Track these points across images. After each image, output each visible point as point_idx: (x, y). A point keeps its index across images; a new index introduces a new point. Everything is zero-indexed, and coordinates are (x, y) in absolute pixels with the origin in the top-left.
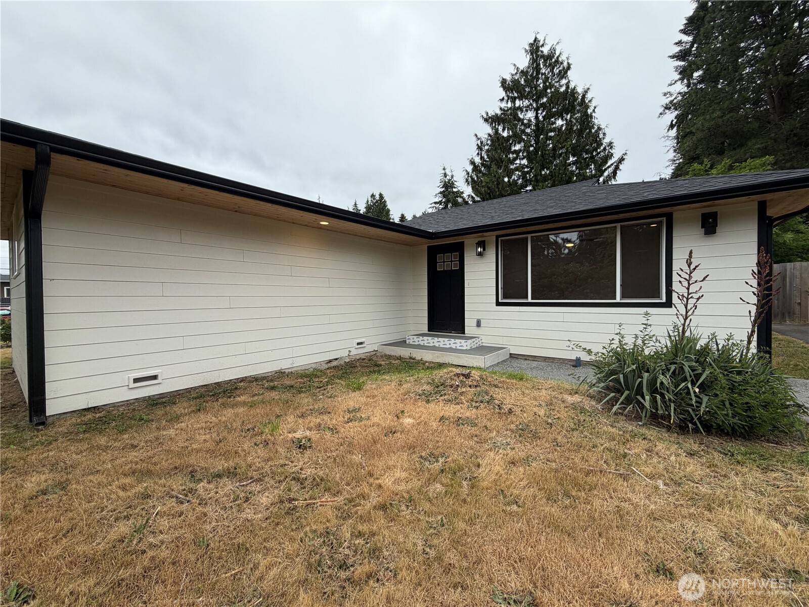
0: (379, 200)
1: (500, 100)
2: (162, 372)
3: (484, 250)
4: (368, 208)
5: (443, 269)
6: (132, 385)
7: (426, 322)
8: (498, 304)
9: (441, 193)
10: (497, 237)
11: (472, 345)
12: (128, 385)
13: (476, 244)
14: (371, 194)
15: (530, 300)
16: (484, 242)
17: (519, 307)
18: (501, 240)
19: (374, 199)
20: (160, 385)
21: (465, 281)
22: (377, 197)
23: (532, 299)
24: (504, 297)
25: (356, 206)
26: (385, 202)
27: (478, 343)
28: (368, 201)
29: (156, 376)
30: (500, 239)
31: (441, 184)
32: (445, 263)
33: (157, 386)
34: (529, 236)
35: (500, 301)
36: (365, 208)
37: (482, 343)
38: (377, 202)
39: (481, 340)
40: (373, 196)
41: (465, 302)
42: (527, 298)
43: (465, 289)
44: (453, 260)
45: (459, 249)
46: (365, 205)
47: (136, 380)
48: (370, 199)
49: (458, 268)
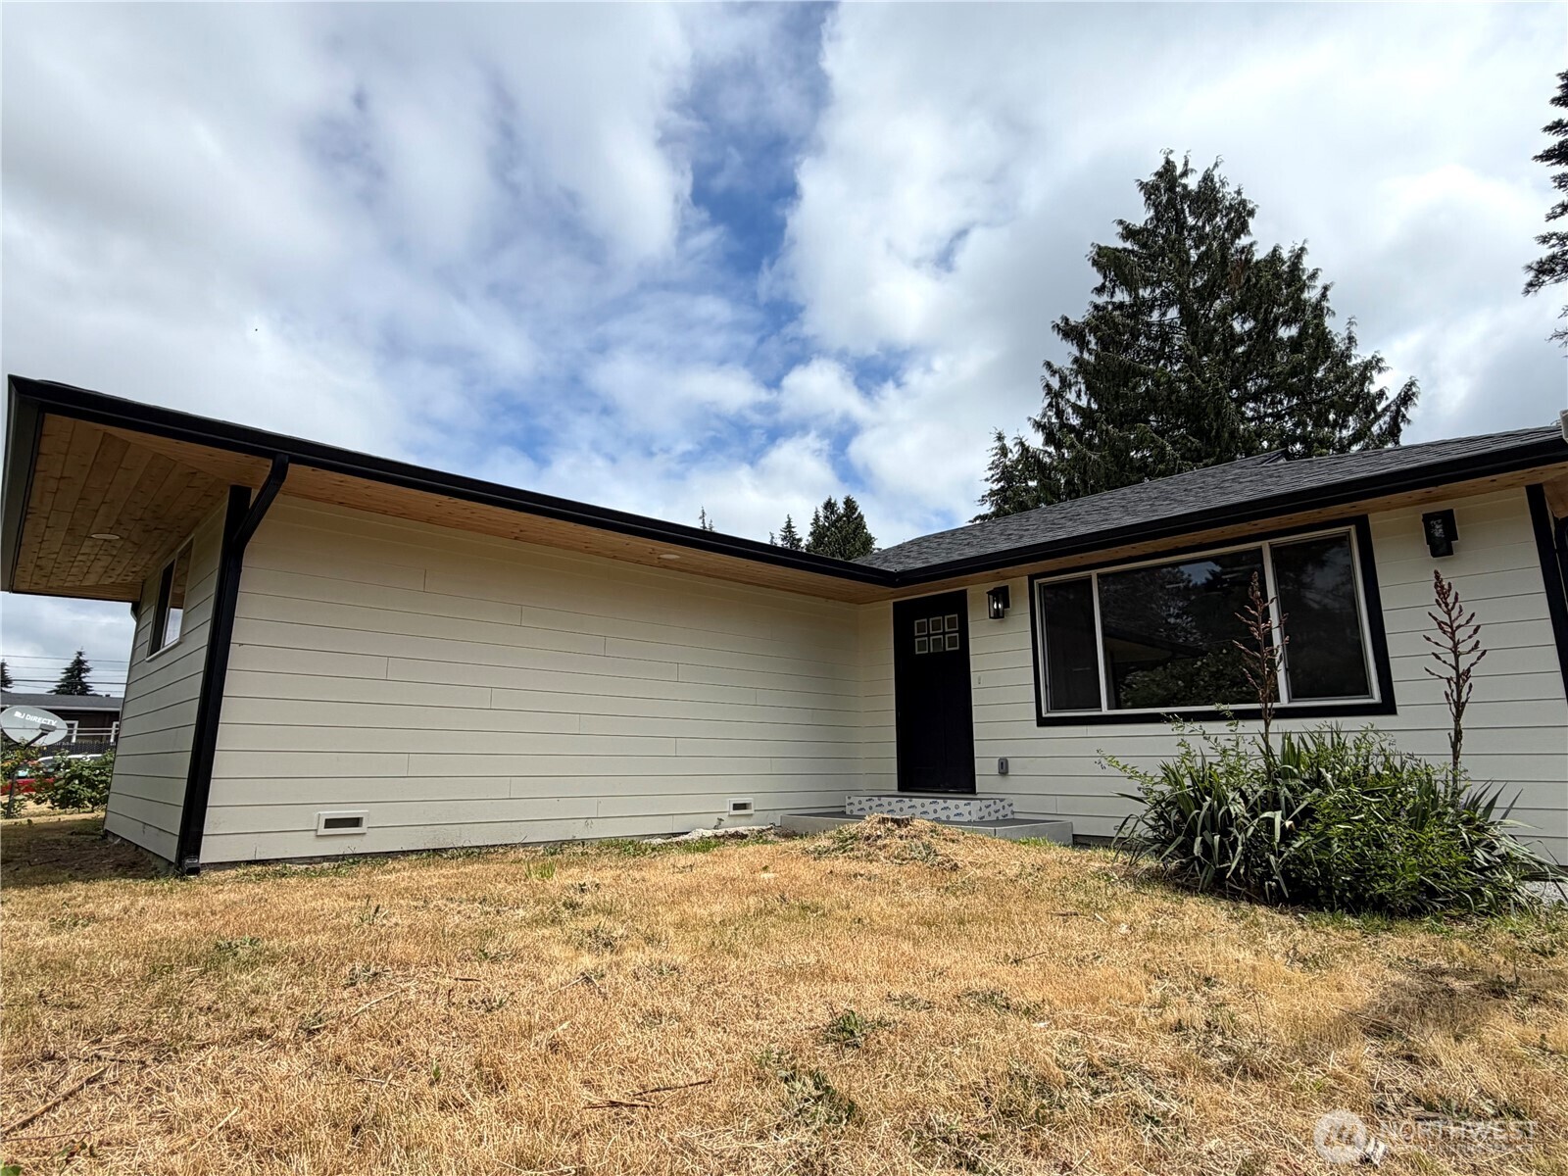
0: (844, 516)
1: (1096, 289)
2: (368, 814)
3: (1006, 605)
4: (818, 534)
5: (927, 652)
6: (323, 831)
7: (894, 769)
8: (1042, 722)
9: (993, 493)
10: (1032, 578)
11: (985, 812)
12: (316, 830)
13: (989, 593)
14: (826, 500)
15: (1105, 711)
16: (1006, 589)
17: (1084, 728)
18: (1040, 585)
19: (832, 513)
20: (364, 838)
21: (972, 674)
22: (841, 508)
23: (1109, 708)
24: (1054, 707)
25: (790, 532)
26: (861, 517)
27: (1002, 812)
28: (817, 519)
29: (358, 819)
30: (1035, 581)
31: (992, 472)
32: (929, 639)
33: (360, 838)
34: (1094, 573)
35: (1044, 715)
36: (812, 534)
37: (1013, 813)
38: (839, 518)
39: (1011, 805)
40: (829, 506)
41: (974, 721)
42: (1099, 706)
43: (973, 691)
44: (947, 630)
45: (957, 605)
46: (810, 529)
47: (330, 823)
48: (821, 514)
49: (958, 648)
